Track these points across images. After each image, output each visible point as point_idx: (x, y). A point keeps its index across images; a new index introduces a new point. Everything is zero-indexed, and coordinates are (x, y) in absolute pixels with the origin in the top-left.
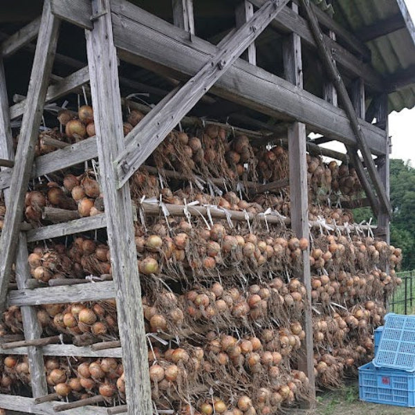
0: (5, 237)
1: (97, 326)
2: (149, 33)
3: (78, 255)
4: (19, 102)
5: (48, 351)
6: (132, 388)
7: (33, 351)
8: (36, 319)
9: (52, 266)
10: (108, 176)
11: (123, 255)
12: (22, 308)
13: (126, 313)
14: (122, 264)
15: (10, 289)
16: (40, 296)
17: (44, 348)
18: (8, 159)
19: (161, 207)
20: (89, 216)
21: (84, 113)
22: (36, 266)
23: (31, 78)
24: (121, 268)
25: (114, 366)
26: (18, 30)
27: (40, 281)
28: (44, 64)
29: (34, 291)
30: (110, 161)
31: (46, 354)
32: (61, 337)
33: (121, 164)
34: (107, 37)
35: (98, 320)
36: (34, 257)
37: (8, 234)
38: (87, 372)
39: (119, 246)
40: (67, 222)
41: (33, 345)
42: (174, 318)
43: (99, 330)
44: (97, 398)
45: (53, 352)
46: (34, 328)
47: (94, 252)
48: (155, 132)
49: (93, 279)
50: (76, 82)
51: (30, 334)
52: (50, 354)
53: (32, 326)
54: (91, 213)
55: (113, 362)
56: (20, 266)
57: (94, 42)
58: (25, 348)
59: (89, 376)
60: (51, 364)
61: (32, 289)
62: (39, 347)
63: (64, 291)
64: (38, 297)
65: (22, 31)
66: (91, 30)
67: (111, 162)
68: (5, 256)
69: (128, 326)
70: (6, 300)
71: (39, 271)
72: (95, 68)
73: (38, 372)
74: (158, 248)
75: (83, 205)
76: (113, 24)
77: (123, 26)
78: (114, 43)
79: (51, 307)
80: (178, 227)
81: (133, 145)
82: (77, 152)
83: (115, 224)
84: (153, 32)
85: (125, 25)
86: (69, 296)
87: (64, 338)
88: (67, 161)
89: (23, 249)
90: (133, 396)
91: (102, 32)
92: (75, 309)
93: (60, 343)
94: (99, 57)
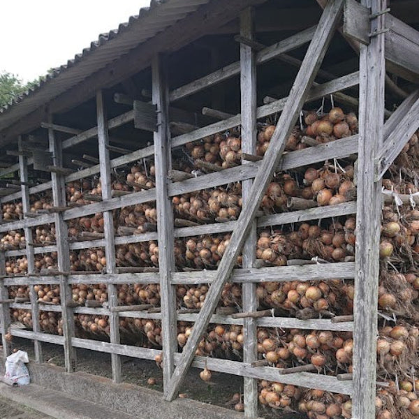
0: (241, 222)
1: (321, 302)
2: (408, 44)
3: (299, 239)
4: (269, 103)
5: (262, 323)
6: (361, 359)
7: (250, 322)
8: (255, 295)
9: (281, 248)
10: (366, 170)
11: (370, 240)
12: (244, 285)
13: (365, 291)
14: (368, 247)
15: (235, 267)
16: (266, 275)
17: (259, 320)
18: (251, 154)
19: (393, 198)
20: (328, 205)
21: (336, 115)
22: (264, 247)
23: (295, 84)
24: (367, 251)
25: (331, 339)
26: (278, 41)
27: (267, 261)
28: (310, 72)
29: (260, 270)
30: (371, 158)
31: (260, 325)
32: (272, 311)
33: (381, 160)
34: (380, 51)
35: (322, 297)
36: (264, 240)
37: (246, 220)
38: (303, 343)
39: (367, 232)
40: (304, 209)
41: (250, 316)
42: (404, 297)
43: (323, 305)
44: (309, 366)
45: (269, 323)
46: (253, 302)
47: (320, 236)
48: (406, 131)
49: (318, 261)
50: (335, 88)
51: (249, 307)
52: (265, 325)
53: (252, 300)
54: (332, 203)
55: (331, 335)
56: (249, 247)
57: (369, 55)
58: (242, 319)
59: (305, 347)
60: (262, 334)
61: (258, 268)
62: (255, 318)
63: (293, 270)
64: (264, 275)
65: (281, 42)
66: (367, 45)
67: (373, 159)
68: (238, 239)
69: (366, 302)
70: (230, 277)
71: (267, 253)
72: (367, 77)
73: (252, 340)
74: (396, 233)
75: (324, 195)
76: (385, 39)
77: (391, 40)
78: (385, 55)
79: (270, 285)
80: (409, 215)
81: (391, 144)
82: (331, 149)
83: (367, 213)
84: (410, 43)
85: (393, 39)
86: (298, 274)
87: (275, 312)
88: (318, 157)
89: (253, 233)
90: (361, 365)
91: (378, 47)
92: (302, 287)
93: (271, 316)
94: (372, 68)
